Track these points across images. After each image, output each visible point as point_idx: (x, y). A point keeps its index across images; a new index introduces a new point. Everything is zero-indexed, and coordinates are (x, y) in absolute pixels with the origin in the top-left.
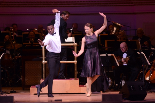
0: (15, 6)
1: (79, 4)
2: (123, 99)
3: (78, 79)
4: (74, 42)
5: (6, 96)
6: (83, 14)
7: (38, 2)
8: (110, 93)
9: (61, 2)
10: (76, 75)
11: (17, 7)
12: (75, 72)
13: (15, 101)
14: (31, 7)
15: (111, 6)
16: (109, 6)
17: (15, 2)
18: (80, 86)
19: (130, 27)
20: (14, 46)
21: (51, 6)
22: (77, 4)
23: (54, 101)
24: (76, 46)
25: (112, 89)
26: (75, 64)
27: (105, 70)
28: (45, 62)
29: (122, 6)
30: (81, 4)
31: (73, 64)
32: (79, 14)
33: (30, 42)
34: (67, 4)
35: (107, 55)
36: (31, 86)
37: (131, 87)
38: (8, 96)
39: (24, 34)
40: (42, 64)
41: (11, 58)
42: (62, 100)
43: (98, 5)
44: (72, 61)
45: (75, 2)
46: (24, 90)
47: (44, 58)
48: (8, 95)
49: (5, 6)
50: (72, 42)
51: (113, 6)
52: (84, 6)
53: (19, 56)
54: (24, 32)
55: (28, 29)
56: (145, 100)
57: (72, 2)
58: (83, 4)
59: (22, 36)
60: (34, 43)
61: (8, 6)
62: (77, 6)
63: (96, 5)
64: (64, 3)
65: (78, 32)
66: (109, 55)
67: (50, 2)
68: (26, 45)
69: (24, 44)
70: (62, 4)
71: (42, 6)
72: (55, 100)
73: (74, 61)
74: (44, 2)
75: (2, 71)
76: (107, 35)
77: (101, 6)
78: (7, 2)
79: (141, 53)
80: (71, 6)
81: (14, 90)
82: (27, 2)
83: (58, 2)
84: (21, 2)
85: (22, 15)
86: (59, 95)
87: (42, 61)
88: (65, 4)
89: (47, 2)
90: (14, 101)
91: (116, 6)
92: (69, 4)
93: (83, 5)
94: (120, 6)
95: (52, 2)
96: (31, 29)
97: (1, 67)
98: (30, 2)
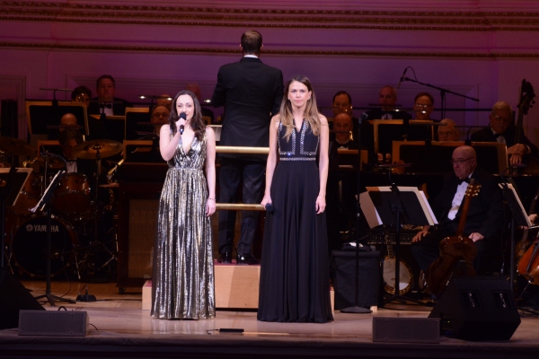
0: (106, 18)
1: (313, 20)
2: (443, 333)
5: (62, 309)
6: (324, 53)
7: (181, 9)
8: (400, 312)
9: (256, 11)
11: (114, 22)
13: (91, 327)
14: (158, 23)
15: (416, 29)
16: (410, 28)
17: (107, 7)
19: (478, 100)
20: (98, 149)
21: (223, 22)
22: (306, 19)
23: (218, 332)
25: (408, 302)
27: (388, 239)
29: (454, 29)
30: (320, 20)
32: (311, 53)
34: (275, 19)
35: (394, 188)
36: (147, 281)
37: (468, 296)
38: (68, 309)
39: (130, 114)
41: (86, 187)
42: (242, 331)
43: (376, 25)
45: (301, 12)
46: (122, 293)
48: (70, 308)
49: (75, 18)
51: (422, 29)
52: (329, 27)
55: (142, 97)
56: (515, 341)
57: (292, 12)
58: (327, 20)
59: (125, 117)
61: (84, 18)
62: (305, 27)
63: (370, 25)
64: (263, 15)
66: (401, 189)
67: (219, 10)
68: (134, 147)
69: (128, 142)
70: (260, 19)
71: (192, 21)
72: (222, 330)
74: (200, 10)
75: (56, 229)
76: (400, 122)
77: (385, 28)
78: (80, 6)
79: (506, 187)
80: (288, 26)
81: (90, 294)
82: (145, 8)
83: (246, 11)
84: (126, 8)
85: (128, 49)
86: (234, 313)
88: (268, 19)
89: (209, 10)
90: (87, 329)
91: (434, 29)
92: (282, 19)
93: (328, 24)
94: (448, 29)
95: (228, 11)
96: (155, 97)
97: (53, 217)
98: (154, 8)
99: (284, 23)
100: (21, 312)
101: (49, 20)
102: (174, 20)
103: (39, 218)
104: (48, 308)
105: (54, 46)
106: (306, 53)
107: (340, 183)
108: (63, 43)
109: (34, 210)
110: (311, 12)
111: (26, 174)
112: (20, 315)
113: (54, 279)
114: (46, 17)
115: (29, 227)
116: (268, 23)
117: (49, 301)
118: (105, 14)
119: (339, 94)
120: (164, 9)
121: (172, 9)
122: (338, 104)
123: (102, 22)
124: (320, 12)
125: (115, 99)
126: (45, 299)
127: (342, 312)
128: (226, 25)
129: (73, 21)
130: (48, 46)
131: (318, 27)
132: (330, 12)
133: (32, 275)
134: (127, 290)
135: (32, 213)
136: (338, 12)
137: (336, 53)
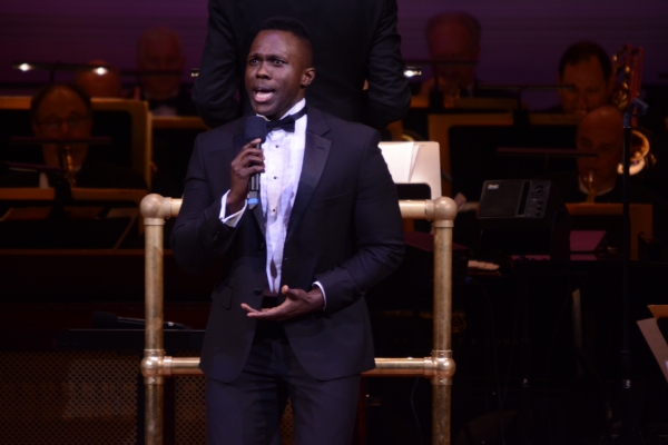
4: (436, 190)
24: (447, 224)
26: (436, 382)
28: (168, 361)
31: (423, 381)
33: (44, 181)
40: (141, 378)
44: (410, 361)
47: (153, 327)
50: (420, 192)
55: (25, 67)
60: (79, 192)
73: (427, 362)
87: (142, 356)
107: (576, 295)
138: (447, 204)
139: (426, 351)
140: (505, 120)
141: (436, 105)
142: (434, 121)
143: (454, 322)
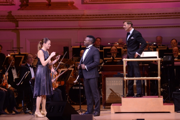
0: (96, 19)
1: (164, 16)
3: (162, 96)
4: (158, 57)
7: (120, 15)
9: (145, 14)
10: (160, 92)
11: (99, 20)
12: (159, 89)
13: (94, 119)
14: (113, 20)
17: (96, 15)
18: (164, 105)
21: (134, 18)
22: (162, 16)
24: (160, 61)
26: (159, 80)
28: (127, 78)
30: (166, 16)
31: (157, 80)
32: (164, 27)
33: (112, 57)
34: (151, 16)
36: (112, 104)
39: (104, 49)
40: (123, 80)
42: (144, 119)
44: (155, 78)
45: (160, 14)
47: (125, 74)
49: (86, 19)
50: (156, 57)
53: (100, 72)
54: (105, 46)
55: (109, 44)
57: (157, 14)
58: (169, 16)
59: (103, 51)
60: (115, 58)
61: (89, 19)
62: (162, 18)
64: (147, 15)
65: (162, 46)
67: (133, 15)
69: (105, 59)
70: (146, 17)
71: (124, 18)
72: (137, 119)
73: (157, 78)
74: (127, 15)
75: (82, 88)
78: (88, 15)
80: (156, 19)
82: (109, 15)
83: (142, 14)
84: (102, 15)
85: (103, 28)
86: (141, 114)
87: (123, 77)
88: (149, 17)
89: (130, 14)
92: (154, 16)
93: (169, 17)
95: (136, 14)
96: (113, 43)
97: (81, 84)
98: (112, 15)
99: (154, 18)
100: (72, 115)
101: (78, 20)
102: (118, 18)
103: (77, 85)
104: (80, 114)
105: (80, 29)
106: (162, 27)
107: (175, 69)
108: (82, 27)
109: (75, 82)
110: (163, 14)
111: (72, 70)
112: (72, 116)
113: (82, 104)
114: (77, 19)
115: (74, 88)
116: (149, 18)
117: (81, 112)
118: (96, 18)
119: (172, 40)
120: (115, 15)
121: (117, 15)
122: (173, 43)
123: (95, 20)
124: (166, 13)
125: (100, 45)
126: (80, 111)
127: (177, 112)
128: (135, 19)
129: (85, 20)
130: (78, 29)
131: (166, 18)
132: (170, 13)
133: (75, 103)
134: (106, 107)
135: (75, 83)
136: (172, 13)
137: (172, 27)
138: (159, 59)
139: (157, 76)
140: (166, 49)
141: (157, 47)
142: (157, 49)
143: (161, 73)
